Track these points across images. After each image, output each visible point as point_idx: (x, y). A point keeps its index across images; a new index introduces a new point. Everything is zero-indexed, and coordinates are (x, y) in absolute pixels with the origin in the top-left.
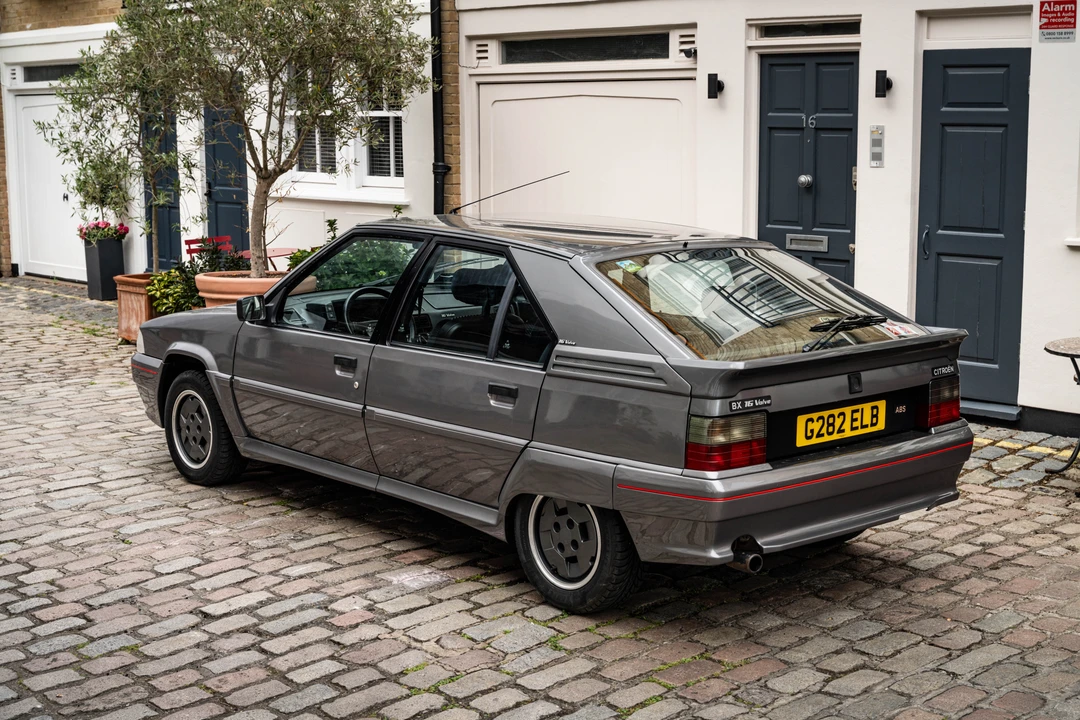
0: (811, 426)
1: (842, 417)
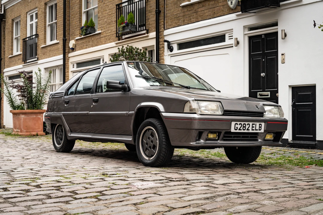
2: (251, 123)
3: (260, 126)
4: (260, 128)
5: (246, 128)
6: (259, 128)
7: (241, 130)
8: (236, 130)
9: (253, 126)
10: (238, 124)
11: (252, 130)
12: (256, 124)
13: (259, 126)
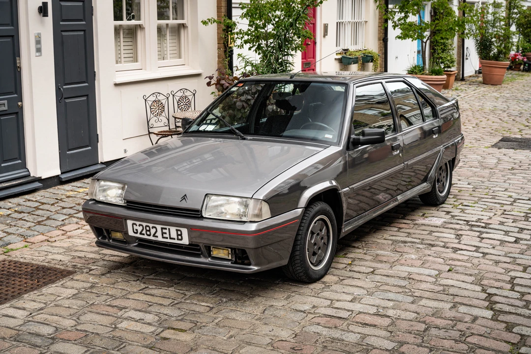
2: (159, 227)
3: (179, 233)
4: (180, 237)
5: (152, 234)
6: (178, 237)
7: (144, 234)
8: (137, 233)
9: (164, 231)
10: (138, 225)
11: (163, 237)
12: (169, 229)
13: (177, 233)
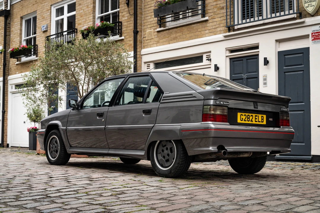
0: (242, 117)
1: (252, 117)
